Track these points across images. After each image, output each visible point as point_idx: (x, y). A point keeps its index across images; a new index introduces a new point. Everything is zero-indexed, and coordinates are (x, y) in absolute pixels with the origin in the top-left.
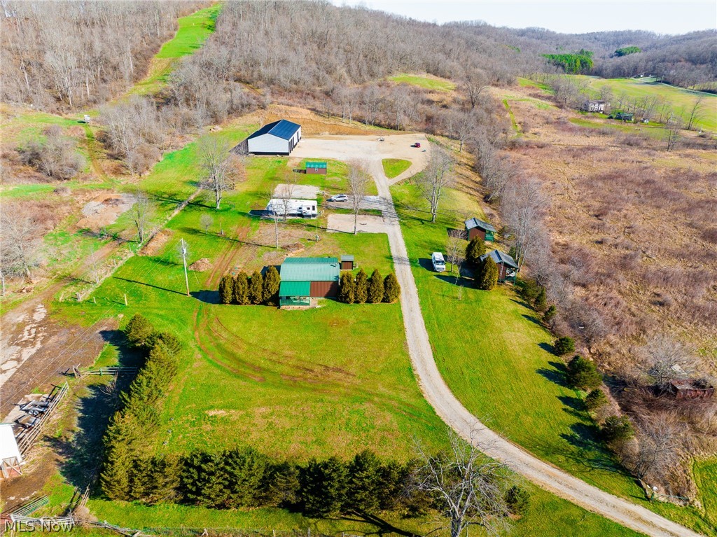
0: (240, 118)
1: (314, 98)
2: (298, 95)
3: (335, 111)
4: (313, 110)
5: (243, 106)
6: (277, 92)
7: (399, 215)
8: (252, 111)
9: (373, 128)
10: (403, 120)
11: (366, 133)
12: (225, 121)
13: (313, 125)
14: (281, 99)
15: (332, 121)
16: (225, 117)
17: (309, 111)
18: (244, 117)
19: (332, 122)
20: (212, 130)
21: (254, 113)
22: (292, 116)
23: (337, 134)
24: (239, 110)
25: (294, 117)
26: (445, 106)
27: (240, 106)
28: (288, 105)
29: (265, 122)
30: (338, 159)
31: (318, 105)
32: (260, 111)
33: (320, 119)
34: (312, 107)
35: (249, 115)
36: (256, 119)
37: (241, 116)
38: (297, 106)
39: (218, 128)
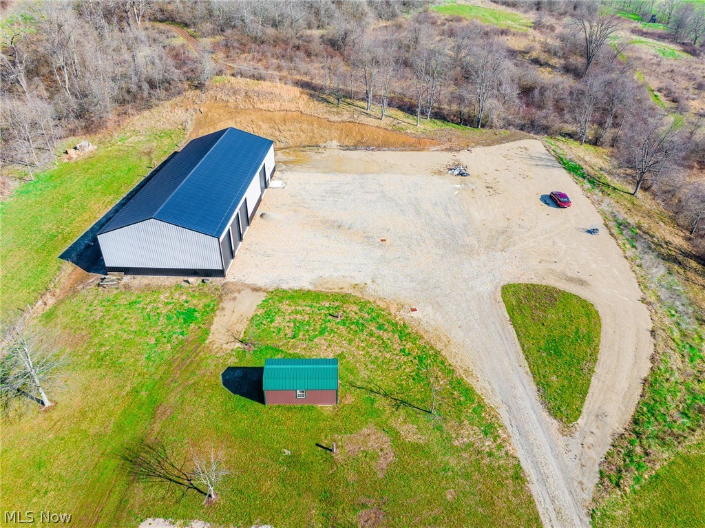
0: (146, 113)
1: (309, 55)
2: (278, 50)
3: (352, 87)
4: (305, 85)
5: (152, 85)
6: (236, 44)
8: (173, 95)
9: (426, 126)
11: (417, 145)
12: (110, 124)
13: (305, 126)
14: (244, 63)
15: (345, 113)
16: (111, 117)
17: (296, 91)
18: (155, 111)
19: (346, 117)
20: (72, 152)
21: (178, 99)
22: (258, 105)
23: (355, 147)
24: (145, 94)
25: (264, 106)
27: (146, 86)
28: (253, 77)
29: (199, 125)
31: (316, 71)
32: (190, 94)
33: (318, 109)
34: (307, 79)
35: (167, 104)
36: (180, 115)
37: (149, 107)
38: (272, 79)
39: (88, 145)
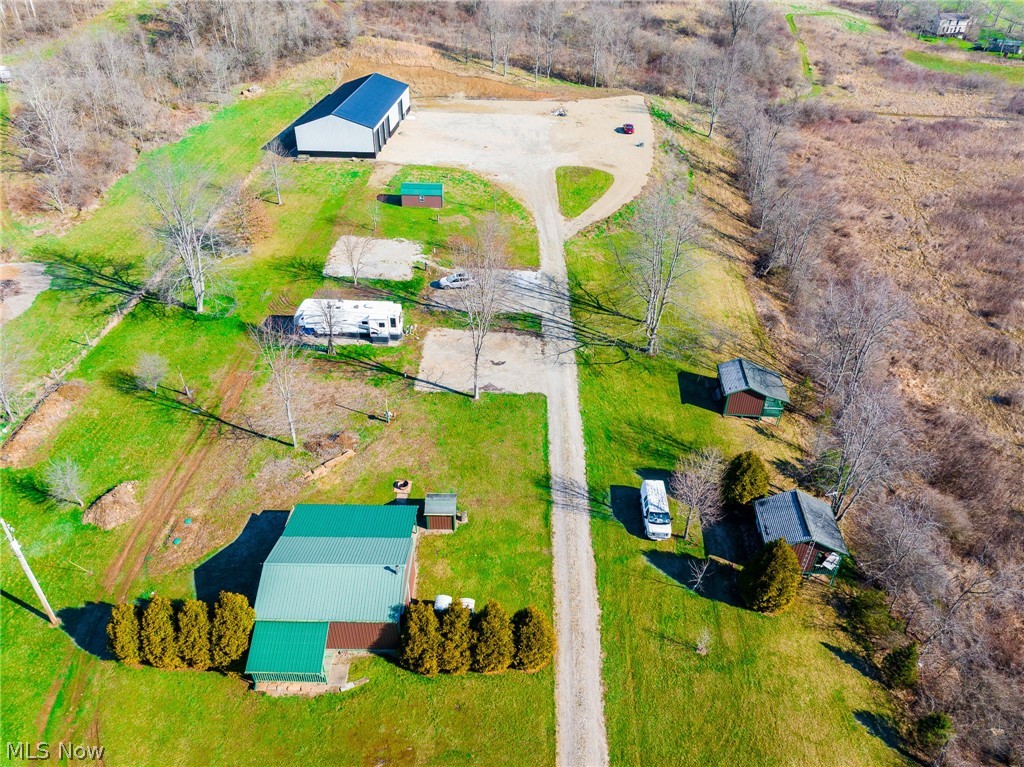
0: (301, 66)
1: (444, 19)
2: (414, 15)
3: (480, 48)
4: (438, 46)
5: (306, 42)
6: (375, 9)
7: (579, 332)
8: (323, 52)
9: (547, 83)
10: (605, 64)
11: (533, 96)
12: (272, 74)
13: (436, 79)
14: (383, 25)
15: (472, 70)
16: (273, 67)
17: (430, 50)
18: (308, 64)
19: (472, 73)
20: (246, 93)
21: (327, 55)
22: (396, 61)
23: (479, 98)
24: (300, 51)
25: (402, 62)
26: (684, 32)
27: (300, 43)
28: (392, 37)
29: (346, 75)
30: (470, 168)
31: (449, 34)
32: (338, 51)
33: (449, 66)
34: (439, 41)
35: (318, 59)
36: (330, 67)
37: (303, 62)
38: (408, 39)
39: (258, 89)
